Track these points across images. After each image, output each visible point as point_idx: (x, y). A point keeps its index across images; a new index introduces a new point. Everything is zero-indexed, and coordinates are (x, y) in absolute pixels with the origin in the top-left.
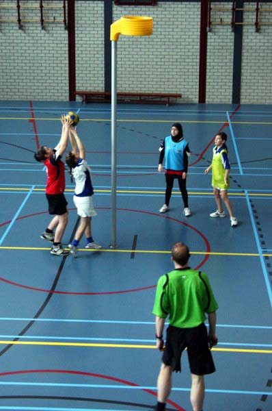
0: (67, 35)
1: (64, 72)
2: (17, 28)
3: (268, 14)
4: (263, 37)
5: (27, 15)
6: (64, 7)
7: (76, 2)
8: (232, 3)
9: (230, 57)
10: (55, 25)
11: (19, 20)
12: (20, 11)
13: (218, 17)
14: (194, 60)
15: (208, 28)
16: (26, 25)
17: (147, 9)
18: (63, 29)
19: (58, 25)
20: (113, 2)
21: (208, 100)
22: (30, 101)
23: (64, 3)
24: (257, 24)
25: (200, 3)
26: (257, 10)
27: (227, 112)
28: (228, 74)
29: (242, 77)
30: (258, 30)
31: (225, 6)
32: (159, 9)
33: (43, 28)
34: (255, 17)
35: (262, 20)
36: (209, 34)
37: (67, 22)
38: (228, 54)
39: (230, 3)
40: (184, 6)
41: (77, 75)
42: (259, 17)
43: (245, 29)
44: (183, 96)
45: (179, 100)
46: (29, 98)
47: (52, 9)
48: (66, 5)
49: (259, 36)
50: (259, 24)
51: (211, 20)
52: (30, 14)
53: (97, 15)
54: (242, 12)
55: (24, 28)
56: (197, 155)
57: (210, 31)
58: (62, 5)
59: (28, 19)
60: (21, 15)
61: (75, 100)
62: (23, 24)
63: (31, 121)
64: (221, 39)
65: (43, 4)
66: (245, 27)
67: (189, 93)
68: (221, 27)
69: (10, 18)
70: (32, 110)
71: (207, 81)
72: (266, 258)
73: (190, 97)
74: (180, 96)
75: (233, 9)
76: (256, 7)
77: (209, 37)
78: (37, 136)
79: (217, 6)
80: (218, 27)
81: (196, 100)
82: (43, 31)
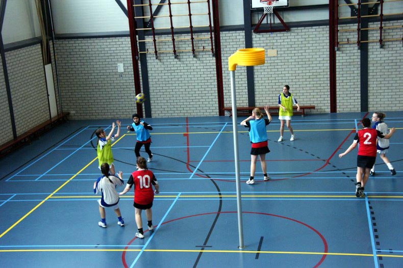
0: (215, 61)
1: (214, 92)
2: (174, 57)
3: (391, 31)
4: (387, 52)
5: (180, 46)
6: (211, 38)
7: (221, 33)
8: (357, 24)
9: (357, 71)
10: (204, 53)
11: (175, 51)
12: (175, 43)
13: (345, 37)
14: (325, 76)
15: (336, 48)
16: (181, 54)
17: (282, 35)
18: (211, 56)
19: (207, 53)
20: (253, 31)
21: (339, 109)
22: (187, 118)
23: (211, 34)
24: (381, 41)
25: (328, 26)
26: (381, 28)
27: (356, 120)
28: (356, 86)
29: (369, 89)
30: (382, 46)
31: (351, 27)
32: (292, 34)
33: (195, 56)
34: (379, 35)
35: (386, 37)
36: (337, 52)
37: (214, 50)
38: (356, 69)
39: (355, 24)
40: (314, 30)
41: (224, 94)
42: (383, 34)
43: (370, 47)
44: (316, 108)
45: (313, 111)
46: (186, 115)
47: (201, 40)
48: (213, 36)
49: (383, 52)
50: (383, 40)
51: (339, 40)
52: (183, 46)
53: (240, 43)
54: (367, 31)
55: (179, 57)
56: (324, 161)
57: (338, 50)
58: (210, 36)
59: (182, 49)
60: (176, 46)
61: (224, 115)
62: (178, 54)
63: (185, 135)
64: (348, 57)
65: (194, 37)
66: (370, 44)
67: (321, 105)
68: (349, 46)
69: (168, 49)
70: (187, 125)
71: (337, 93)
72: (380, 258)
73: (322, 108)
74: (313, 108)
75: (359, 29)
76: (379, 26)
77: (337, 55)
78: (188, 148)
79: (344, 28)
80: (346, 46)
81: (328, 110)
82: (195, 59)
